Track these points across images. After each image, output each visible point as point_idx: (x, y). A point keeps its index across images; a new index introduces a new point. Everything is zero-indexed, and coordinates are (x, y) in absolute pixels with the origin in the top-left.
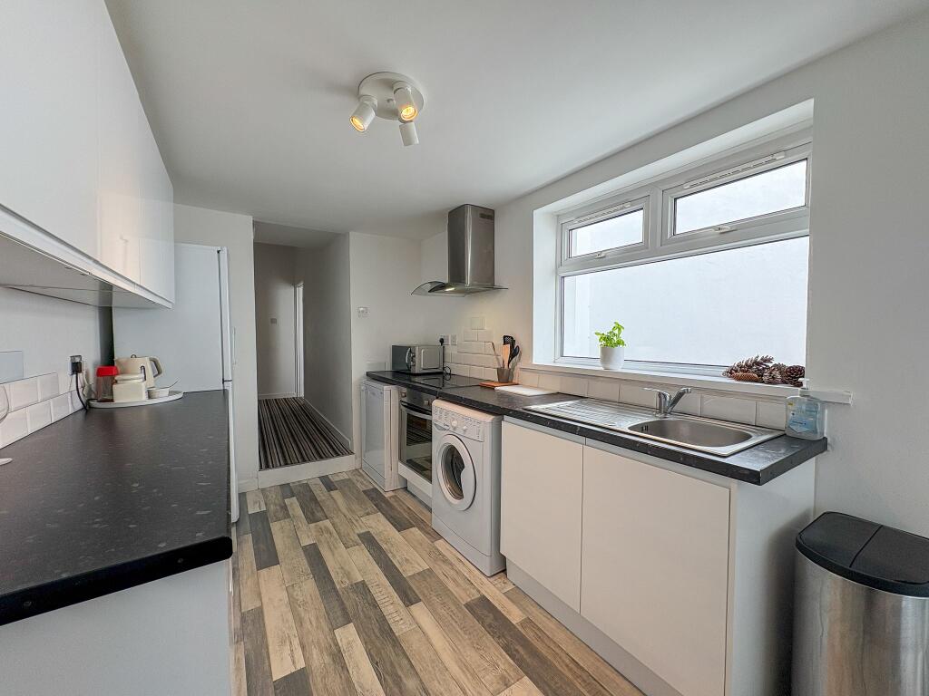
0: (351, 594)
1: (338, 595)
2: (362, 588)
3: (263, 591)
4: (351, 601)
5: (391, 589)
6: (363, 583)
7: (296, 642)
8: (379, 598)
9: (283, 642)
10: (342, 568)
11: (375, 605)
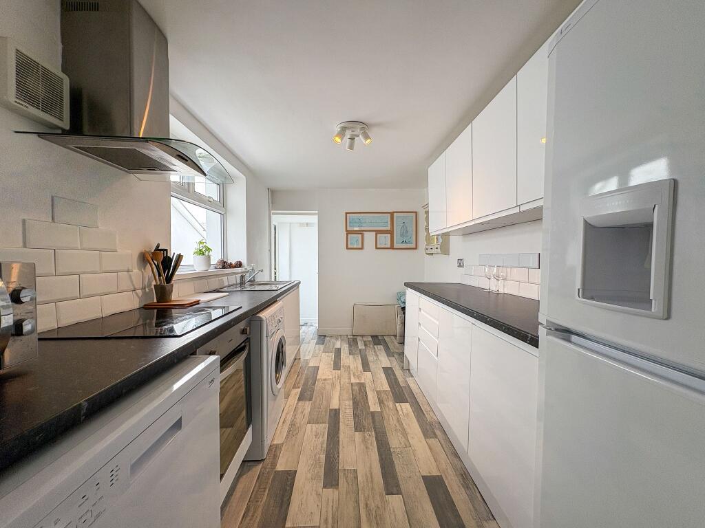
0: (366, 425)
1: (375, 428)
2: (358, 427)
3: (428, 451)
4: (367, 422)
5: (341, 420)
6: (356, 430)
7: (400, 413)
8: (351, 418)
9: (407, 415)
10: (367, 448)
11: (355, 415)
